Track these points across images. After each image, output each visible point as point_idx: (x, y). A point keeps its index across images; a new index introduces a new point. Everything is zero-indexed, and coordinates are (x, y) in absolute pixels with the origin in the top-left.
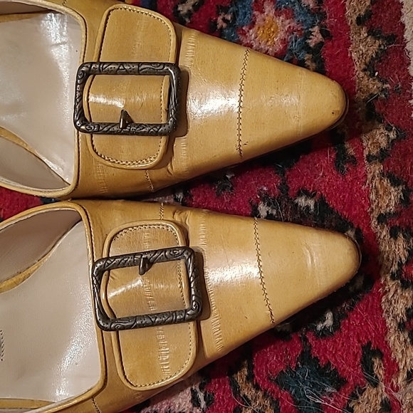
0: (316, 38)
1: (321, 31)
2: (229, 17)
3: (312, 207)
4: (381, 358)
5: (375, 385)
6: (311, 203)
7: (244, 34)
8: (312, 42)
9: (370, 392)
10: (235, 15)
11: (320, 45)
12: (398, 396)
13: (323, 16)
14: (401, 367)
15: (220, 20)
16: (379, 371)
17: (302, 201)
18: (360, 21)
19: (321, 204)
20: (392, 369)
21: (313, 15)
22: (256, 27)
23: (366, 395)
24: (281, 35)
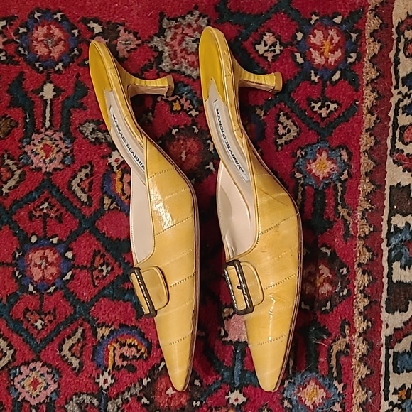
0: (345, 176)
1: (348, 174)
2: (304, 153)
3: (329, 254)
4: (350, 326)
5: (345, 337)
6: (329, 252)
7: (310, 164)
8: (343, 178)
9: (342, 340)
10: (306, 153)
11: (346, 180)
12: (354, 343)
13: (350, 167)
14: (357, 330)
15: (298, 152)
16: (347, 332)
17: (324, 250)
18: (366, 174)
19: (333, 253)
20: (353, 331)
21: (345, 165)
22: (316, 162)
23: (339, 342)
24: (328, 170)
